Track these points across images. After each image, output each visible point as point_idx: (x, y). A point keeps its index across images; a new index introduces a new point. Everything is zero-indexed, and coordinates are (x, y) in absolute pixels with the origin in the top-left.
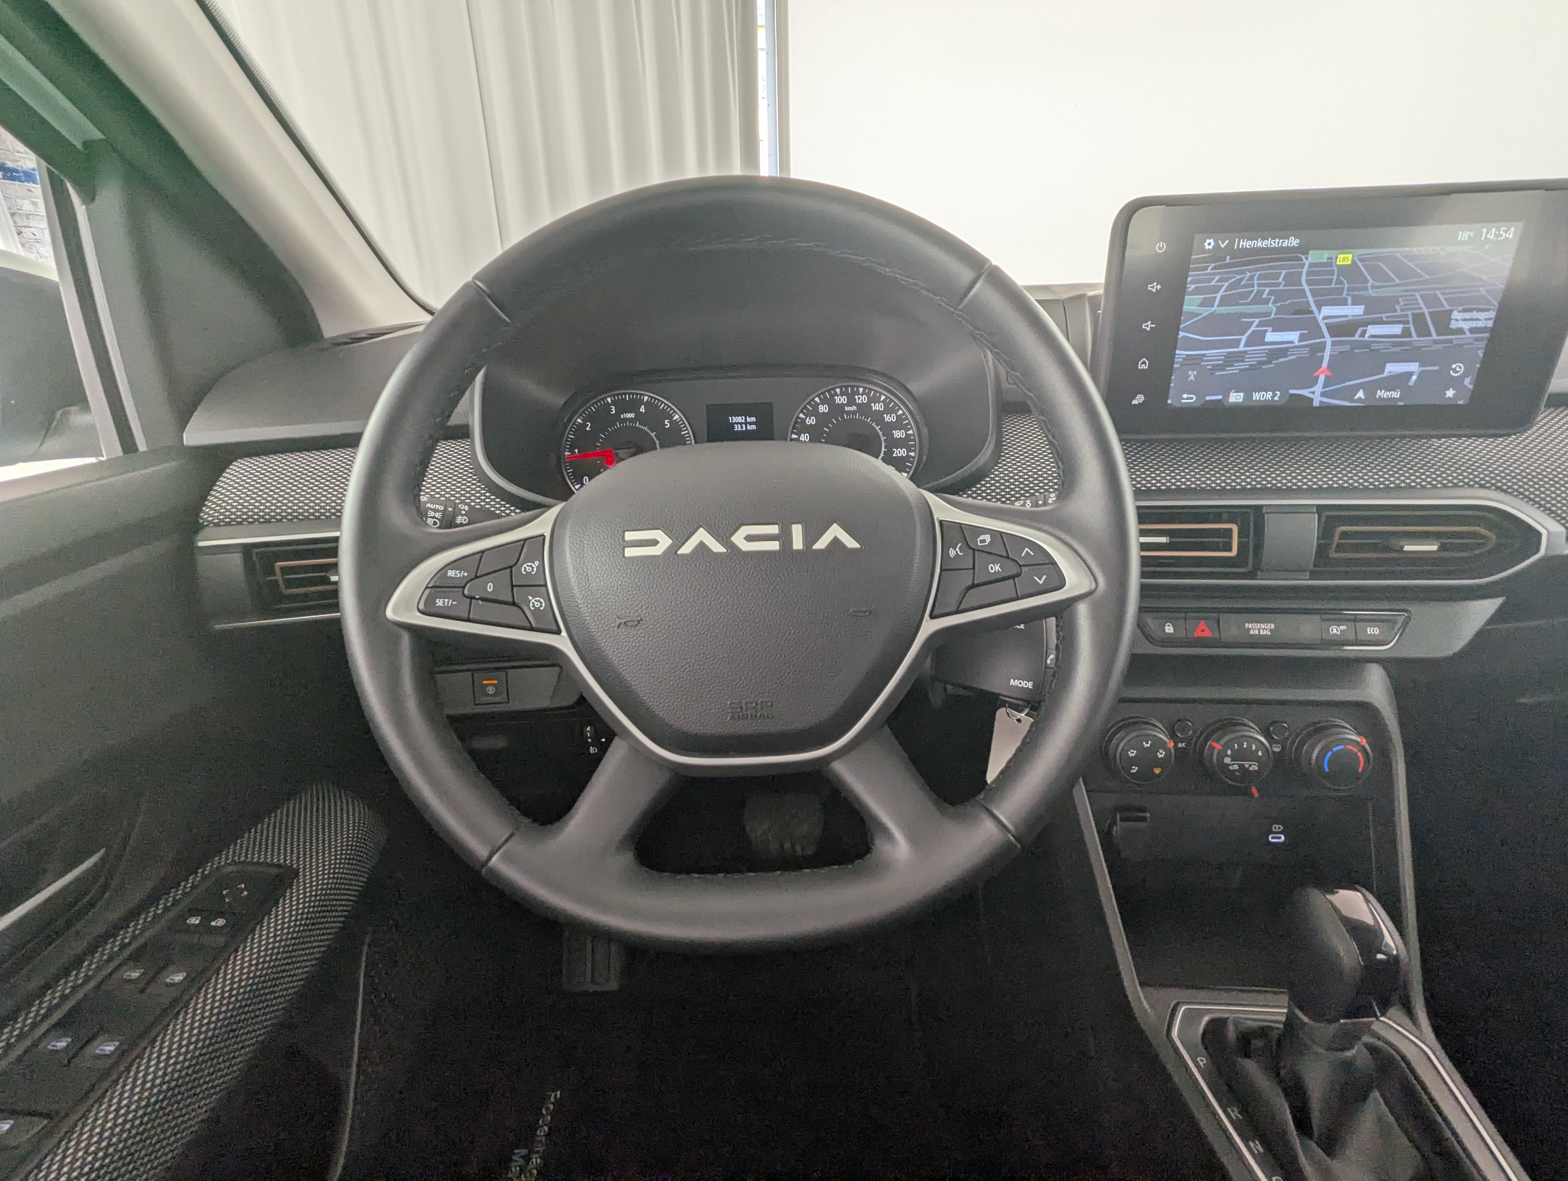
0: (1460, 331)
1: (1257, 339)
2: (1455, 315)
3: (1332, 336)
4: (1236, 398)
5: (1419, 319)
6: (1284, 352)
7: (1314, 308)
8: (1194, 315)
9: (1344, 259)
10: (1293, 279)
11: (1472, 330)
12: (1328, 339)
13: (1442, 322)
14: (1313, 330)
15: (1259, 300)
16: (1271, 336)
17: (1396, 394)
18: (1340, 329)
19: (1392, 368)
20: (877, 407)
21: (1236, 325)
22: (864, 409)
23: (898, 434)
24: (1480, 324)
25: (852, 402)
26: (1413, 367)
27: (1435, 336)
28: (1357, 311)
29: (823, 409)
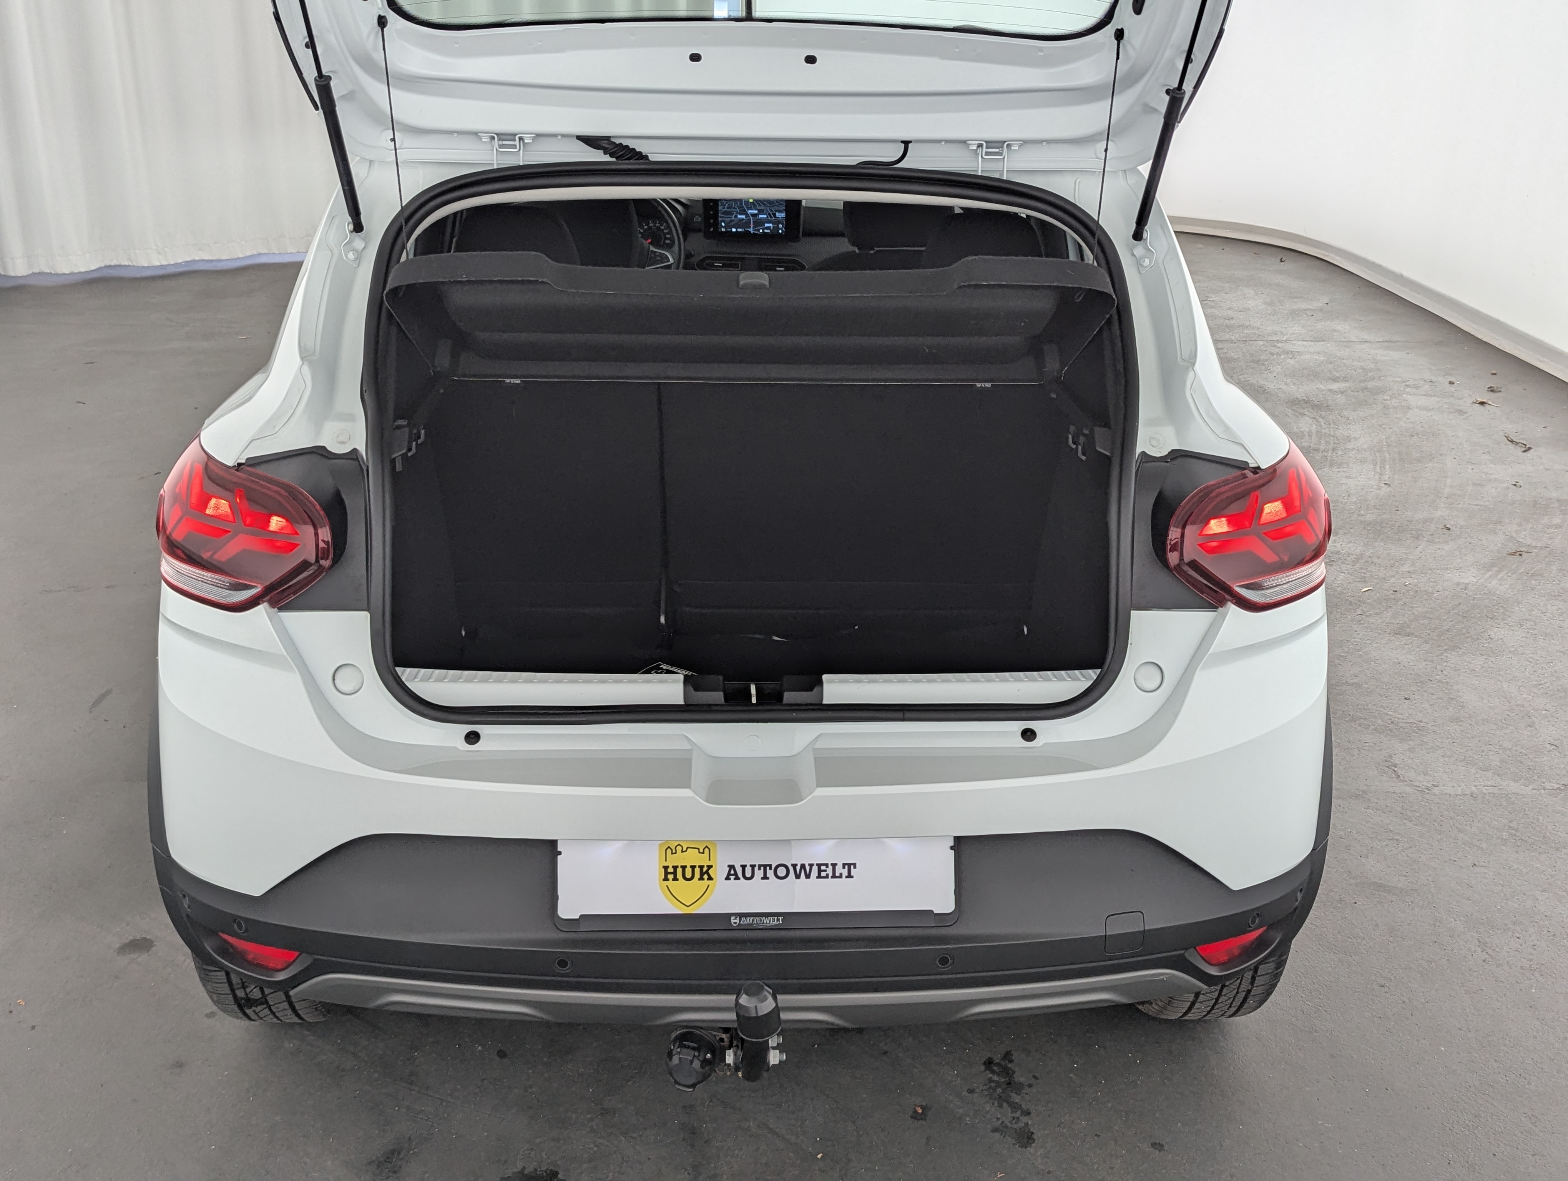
0: (778, 218)
1: (736, 217)
2: (777, 214)
4: (734, 230)
5: (769, 214)
6: (742, 220)
7: (747, 210)
8: (721, 210)
10: (741, 204)
11: (781, 217)
12: (752, 218)
13: (775, 215)
14: (747, 215)
15: (734, 208)
16: (739, 216)
17: (769, 231)
18: (754, 215)
19: (767, 225)
20: (662, 227)
21: (731, 213)
22: (658, 228)
23: (668, 236)
24: (783, 216)
25: (655, 226)
26: (771, 225)
27: (774, 218)
28: (756, 212)
29: (646, 227)
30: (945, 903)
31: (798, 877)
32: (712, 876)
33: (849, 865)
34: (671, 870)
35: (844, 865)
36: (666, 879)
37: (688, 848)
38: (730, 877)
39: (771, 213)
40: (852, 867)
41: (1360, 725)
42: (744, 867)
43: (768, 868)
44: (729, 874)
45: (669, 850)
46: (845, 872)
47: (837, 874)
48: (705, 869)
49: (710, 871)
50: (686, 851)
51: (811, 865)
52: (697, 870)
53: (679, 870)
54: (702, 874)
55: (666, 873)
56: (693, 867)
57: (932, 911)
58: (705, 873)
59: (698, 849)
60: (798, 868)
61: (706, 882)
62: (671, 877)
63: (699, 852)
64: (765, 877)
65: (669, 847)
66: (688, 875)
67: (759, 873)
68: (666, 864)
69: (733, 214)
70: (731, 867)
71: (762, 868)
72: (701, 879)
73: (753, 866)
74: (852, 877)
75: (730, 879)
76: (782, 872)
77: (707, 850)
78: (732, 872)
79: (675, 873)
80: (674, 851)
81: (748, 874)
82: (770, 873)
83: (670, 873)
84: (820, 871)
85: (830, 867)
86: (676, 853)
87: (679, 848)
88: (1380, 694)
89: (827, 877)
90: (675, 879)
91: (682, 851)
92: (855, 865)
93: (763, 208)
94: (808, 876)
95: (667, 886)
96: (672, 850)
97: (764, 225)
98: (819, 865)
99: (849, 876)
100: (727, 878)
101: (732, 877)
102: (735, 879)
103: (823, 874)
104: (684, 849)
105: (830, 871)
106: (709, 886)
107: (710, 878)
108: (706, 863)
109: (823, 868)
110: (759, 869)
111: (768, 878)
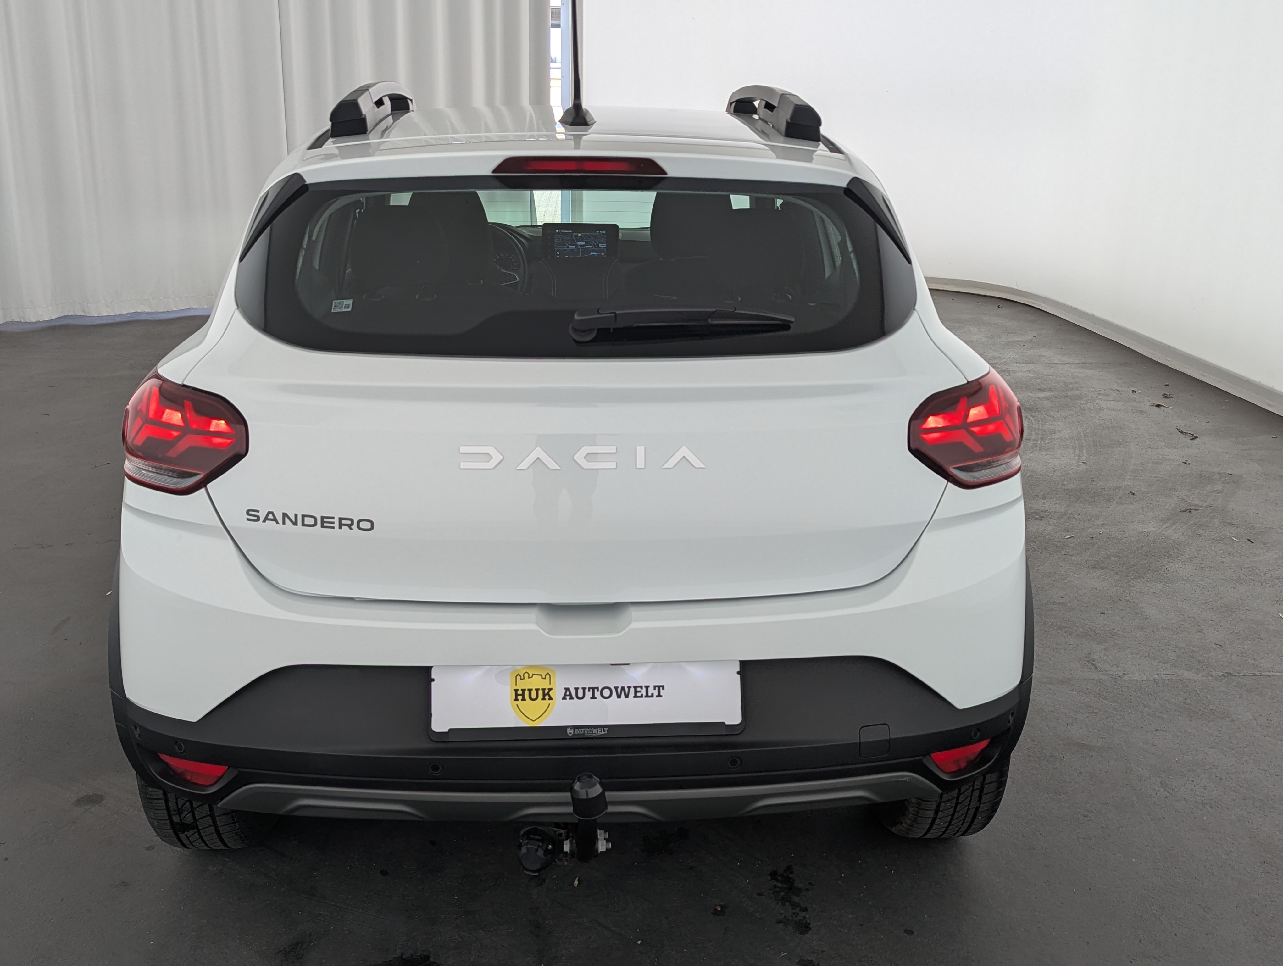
0: (601, 247)
1: (568, 247)
2: (600, 245)
3: (581, 247)
4: (566, 257)
5: (594, 245)
6: (573, 250)
7: (576, 242)
8: (556, 243)
9: (580, 235)
10: (572, 237)
11: (603, 247)
12: (580, 248)
13: (598, 245)
14: (577, 246)
15: (567, 240)
16: (570, 247)
18: (581, 246)
19: (592, 253)
21: (564, 245)
23: (515, 264)
24: (605, 246)
25: (505, 256)
26: (595, 253)
27: (597, 248)
28: (584, 243)
29: (498, 257)
30: (734, 717)
31: (619, 696)
32: (552, 697)
33: (659, 687)
34: (520, 692)
35: (655, 687)
36: (516, 699)
37: (533, 675)
38: (566, 697)
39: (595, 244)
40: (661, 688)
41: (1066, 632)
42: (577, 689)
43: (596, 690)
44: (565, 695)
45: (518, 677)
46: (656, 693)
47: (650, 694)
48: (546, 691)
49: (551, 693)
50: (532, 677)
51: (629, 688)
52: (541, 692)
53: (527, 693)
54: (544, 695)
55: (517, 695)
56: (537, 690)
57: (723, 723)
58: (547, 694)
59: (541, 675)
60: (619, 690)
61: (547, 702)
62: (520, 698)
63: (542, 678)
64: (593, 697)
65: (518, 675)
66: (534, 696)
67: (589, 694)
68: (516, 688)
69: (566, 245)
70: (567, 689)
71: (591, 690)
72: (544, 699)
73: (584, 689)
74: (661, 696)
75: (566, 699)
76: (606, 693)
77: (548, 676)
78: (568, 693)
79: (523, 695)
80: (522, 677)
81: (580, 695)
82: (597, 694)
83: (519, 695)
84: (636, 692)
85: (644, 689)
86: (524, 679)
87: (526, 675)
88: (1081, 611)
89: (642, 696)
90: (523, 699)
91: (529, 677)
92: (663, 687)
93: (589, 240)
94: (627, 696)
95: (517, 705)
96: (521, 677)
97: (590, 254)
98: (635, 687)
99: (659, 695)
100: (564, 698)
101: (568, 697)
102: (570, 699)
103: (639, 694)
104: (531, 676)
105: (644, 692)
106: (549, 704)
107: (550, 698)
108: (547, 687)
109: (639, 689)
110: (589, 691)
111: (596, 698)
